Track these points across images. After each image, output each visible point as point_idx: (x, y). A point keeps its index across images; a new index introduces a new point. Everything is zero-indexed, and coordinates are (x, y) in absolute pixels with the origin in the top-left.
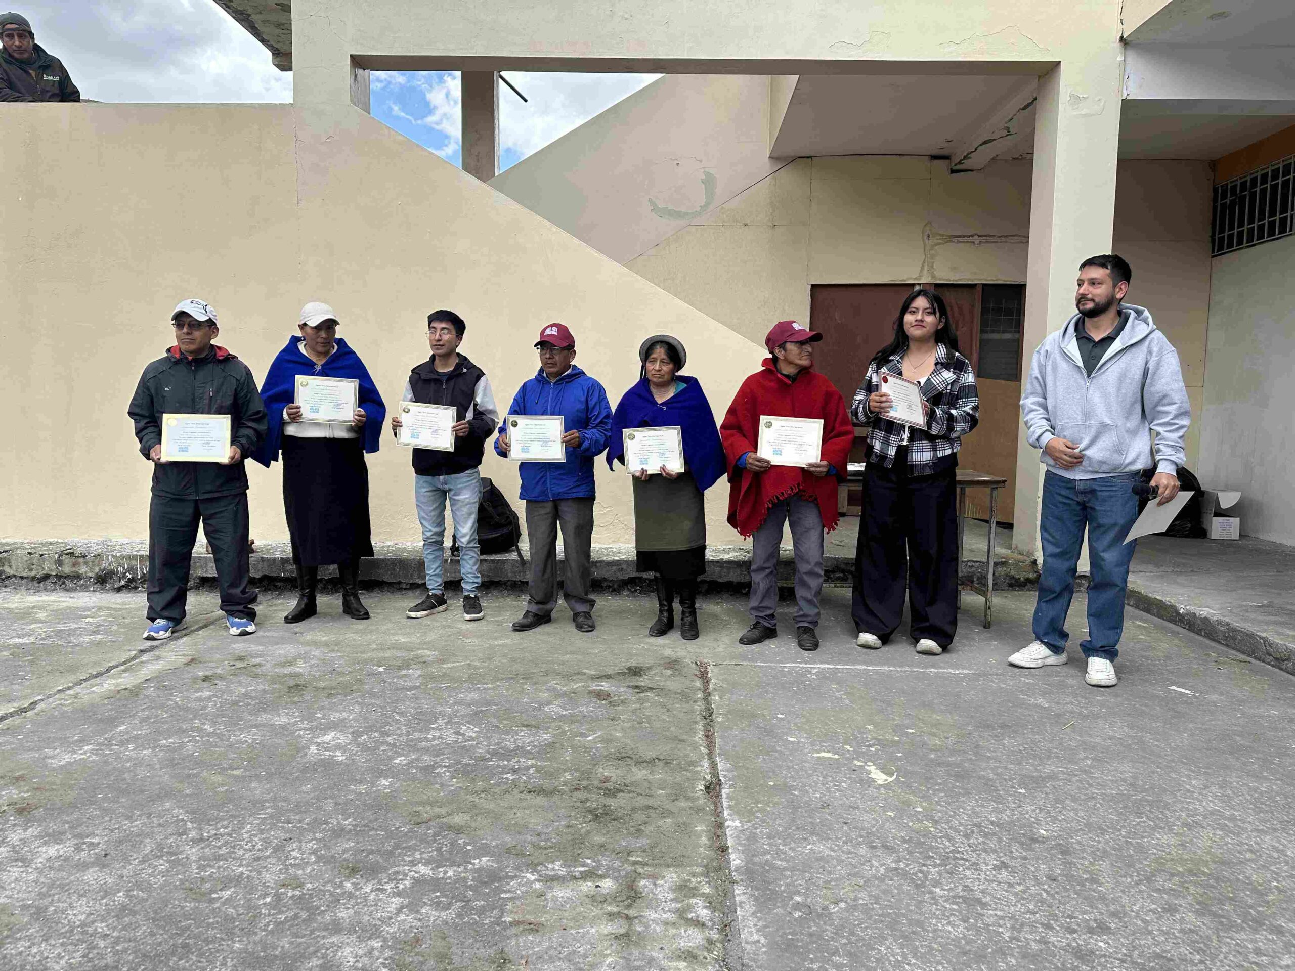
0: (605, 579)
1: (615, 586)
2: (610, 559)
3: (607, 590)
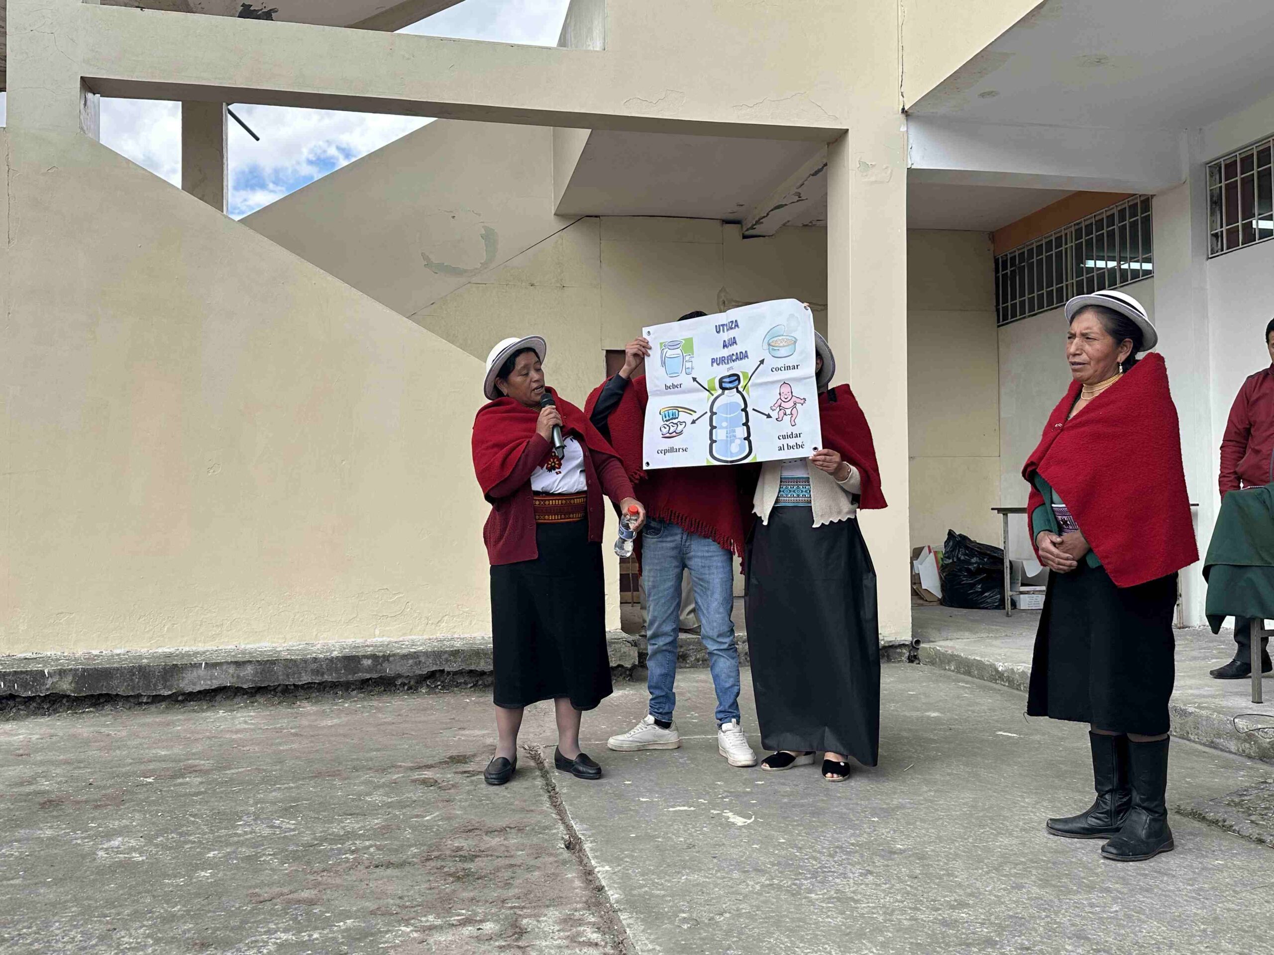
0: (399, 676)
1: (412, 683)
2: (405, 651)
3: (401, 689)
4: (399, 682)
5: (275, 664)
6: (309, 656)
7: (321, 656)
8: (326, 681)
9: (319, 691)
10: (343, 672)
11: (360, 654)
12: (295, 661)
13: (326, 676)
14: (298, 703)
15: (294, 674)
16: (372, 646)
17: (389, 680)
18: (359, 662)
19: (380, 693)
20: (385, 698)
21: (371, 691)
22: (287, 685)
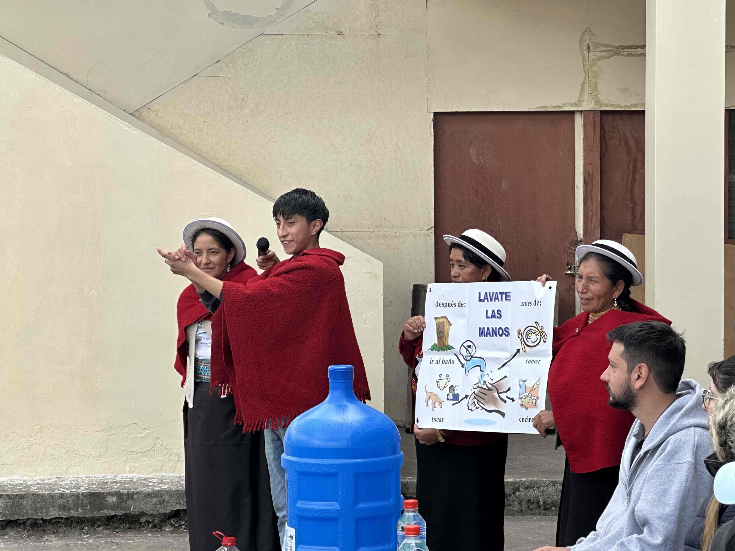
0: (143, 514)
1: (156, 521)
2: (149, 490)
3: (146, 527)
4: (143, 520)
5: (24, 498)
6: (56, 492)
7: (68, 492)
8: (73, 517)
9: (66, 526)
10: (88, 508)
11: (106, 491)
12: (43, 496)
13: (72, 512)
14: (46, 537)
15: (42, 508)
16: (120, 482)
17: (133, 517)
18: (104, 499)
19: (125, 531)
20: (129, 535)
21: (117, 528)
22: (36, 520)
